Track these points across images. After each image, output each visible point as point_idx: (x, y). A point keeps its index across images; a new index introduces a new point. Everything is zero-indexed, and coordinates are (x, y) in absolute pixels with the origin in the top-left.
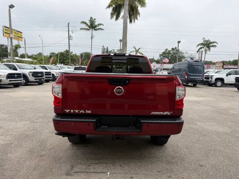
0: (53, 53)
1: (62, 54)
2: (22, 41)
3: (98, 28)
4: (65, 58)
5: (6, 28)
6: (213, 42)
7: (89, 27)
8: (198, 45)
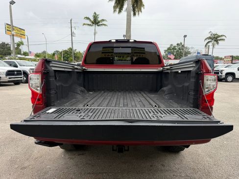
0: (57, 51)
1: (66, 52)
2: (25, 38)
3: (101, 23)
4: (69, 56)
5: (8, 26)
6: (222, 36)
7: (92, 22)
8: (206, 39)
